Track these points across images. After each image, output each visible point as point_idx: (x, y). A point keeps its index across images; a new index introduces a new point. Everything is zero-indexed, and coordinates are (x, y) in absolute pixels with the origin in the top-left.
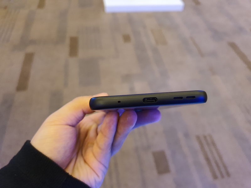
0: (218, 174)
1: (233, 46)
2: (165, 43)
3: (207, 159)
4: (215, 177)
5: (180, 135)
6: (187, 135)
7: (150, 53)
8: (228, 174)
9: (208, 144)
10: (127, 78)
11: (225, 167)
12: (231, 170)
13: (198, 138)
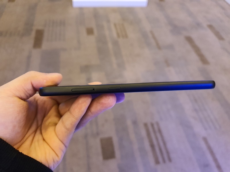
0: (160, 159)
1: (189, 40)
2: (126, 36)
3: (152, 146)
4: (157, 162)
5: (129, 122)
6: (135, 123)
7: (110, 45)
8: (170, 160)
9: (154, 131)
10: (86, 69)
11: (168, 153)
12: (172, 156)
13: (146, 125)
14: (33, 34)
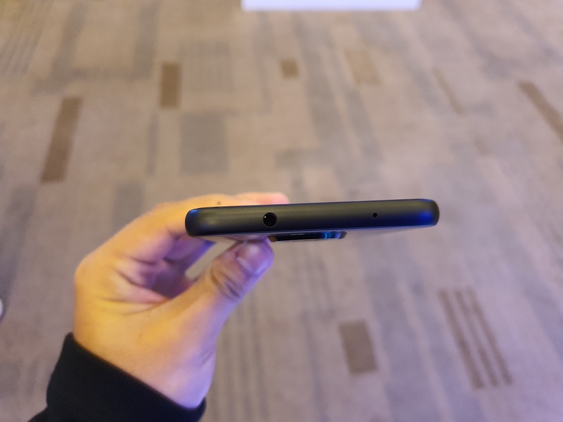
0: (485, 377)
1: (530, 90)
2: (375, 80)
3: (462, 344)
4: (478, 383)
5: (403, 289)
6: (418, 289)
7: (341, 104)
8: (508, 379)
10: (289, 158)
11: (502, 362)
12: (514, 369)
13: (443, 295)
14: (157, 74)
